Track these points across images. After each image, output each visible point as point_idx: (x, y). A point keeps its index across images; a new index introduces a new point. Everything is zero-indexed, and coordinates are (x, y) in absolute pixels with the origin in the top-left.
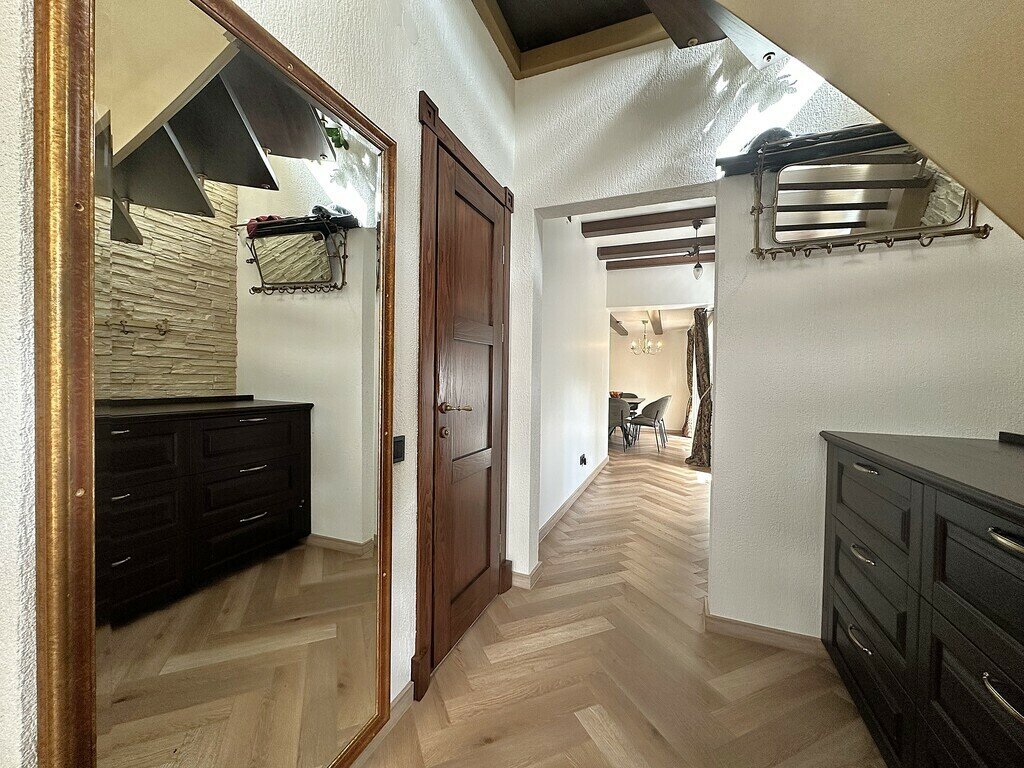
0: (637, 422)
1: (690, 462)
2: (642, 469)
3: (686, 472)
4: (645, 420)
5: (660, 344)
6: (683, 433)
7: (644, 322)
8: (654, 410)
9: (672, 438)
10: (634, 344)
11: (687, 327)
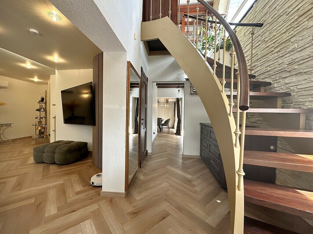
0: (163, 125)
1: (176, 134)
2: (166, 136)
3: (175, 136)
4: (165, 124)
5: (168, 105)
6: (173, 128)
7: (164, 100)
8: (167, 122)
9: (171, 129)
10: (162, 106)
11: (174, 101)
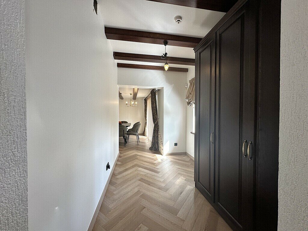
0: (129, 134)
1: (151, 149)
4: (132, 132)
5: (136, 103)
7: (131, 94)
8: (136, 129)
9: (140, 137)
10: (127, 102)
11: (144, 97)
